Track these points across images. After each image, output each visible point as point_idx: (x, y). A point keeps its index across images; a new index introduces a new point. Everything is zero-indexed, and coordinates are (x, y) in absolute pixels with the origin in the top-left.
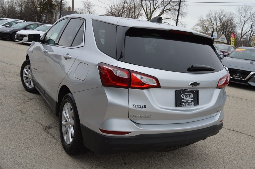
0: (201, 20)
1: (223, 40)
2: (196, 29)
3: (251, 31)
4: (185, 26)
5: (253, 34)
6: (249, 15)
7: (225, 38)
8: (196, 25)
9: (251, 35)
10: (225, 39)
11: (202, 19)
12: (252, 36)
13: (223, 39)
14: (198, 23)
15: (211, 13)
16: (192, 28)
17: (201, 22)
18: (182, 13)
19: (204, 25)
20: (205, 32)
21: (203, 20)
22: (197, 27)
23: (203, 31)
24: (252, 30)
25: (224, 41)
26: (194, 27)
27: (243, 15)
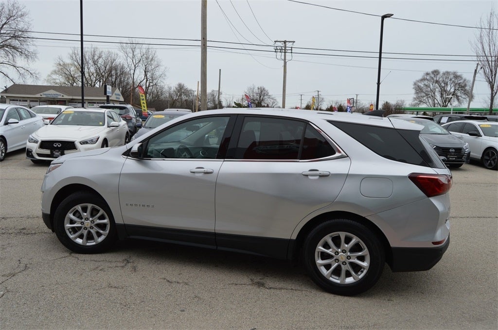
0: (60, 65)
1: (119, 97)
2: (55, 79)
3: (145, 80)
4: (37, 75)
5: (149, 85)
6: (138, 55)
7: (120, 94)
8: (52, 73)
9: (147, 86)
10: (120, 96)
11: (62, 63)
12: (149, 86)
13: (117, 96)
14: (55, 68)
15: (76, 52)
16: (46, 79)
17: (60, 67)
18: (26, 53)
19: (67, 73)
20: (71, 84)
21: (64, 64)
22: (54, 76)
23: (66, 83)
24: (147, 78)
25: (119, 99)
26: (49, 76)
27: (131, 55)
